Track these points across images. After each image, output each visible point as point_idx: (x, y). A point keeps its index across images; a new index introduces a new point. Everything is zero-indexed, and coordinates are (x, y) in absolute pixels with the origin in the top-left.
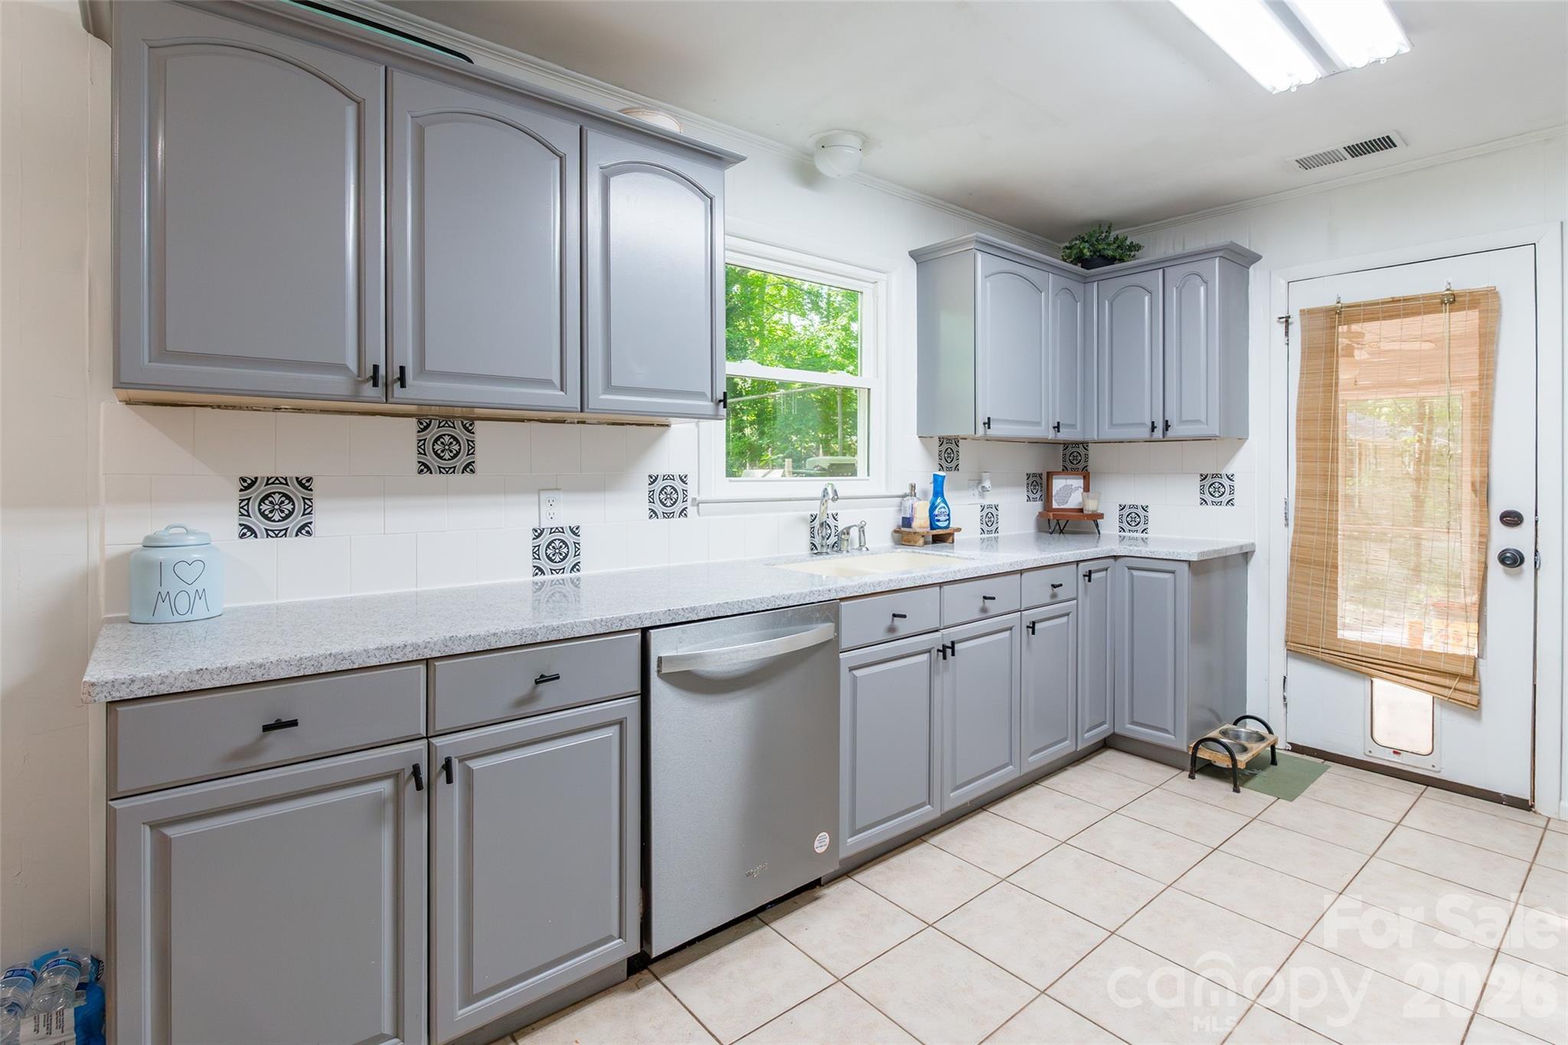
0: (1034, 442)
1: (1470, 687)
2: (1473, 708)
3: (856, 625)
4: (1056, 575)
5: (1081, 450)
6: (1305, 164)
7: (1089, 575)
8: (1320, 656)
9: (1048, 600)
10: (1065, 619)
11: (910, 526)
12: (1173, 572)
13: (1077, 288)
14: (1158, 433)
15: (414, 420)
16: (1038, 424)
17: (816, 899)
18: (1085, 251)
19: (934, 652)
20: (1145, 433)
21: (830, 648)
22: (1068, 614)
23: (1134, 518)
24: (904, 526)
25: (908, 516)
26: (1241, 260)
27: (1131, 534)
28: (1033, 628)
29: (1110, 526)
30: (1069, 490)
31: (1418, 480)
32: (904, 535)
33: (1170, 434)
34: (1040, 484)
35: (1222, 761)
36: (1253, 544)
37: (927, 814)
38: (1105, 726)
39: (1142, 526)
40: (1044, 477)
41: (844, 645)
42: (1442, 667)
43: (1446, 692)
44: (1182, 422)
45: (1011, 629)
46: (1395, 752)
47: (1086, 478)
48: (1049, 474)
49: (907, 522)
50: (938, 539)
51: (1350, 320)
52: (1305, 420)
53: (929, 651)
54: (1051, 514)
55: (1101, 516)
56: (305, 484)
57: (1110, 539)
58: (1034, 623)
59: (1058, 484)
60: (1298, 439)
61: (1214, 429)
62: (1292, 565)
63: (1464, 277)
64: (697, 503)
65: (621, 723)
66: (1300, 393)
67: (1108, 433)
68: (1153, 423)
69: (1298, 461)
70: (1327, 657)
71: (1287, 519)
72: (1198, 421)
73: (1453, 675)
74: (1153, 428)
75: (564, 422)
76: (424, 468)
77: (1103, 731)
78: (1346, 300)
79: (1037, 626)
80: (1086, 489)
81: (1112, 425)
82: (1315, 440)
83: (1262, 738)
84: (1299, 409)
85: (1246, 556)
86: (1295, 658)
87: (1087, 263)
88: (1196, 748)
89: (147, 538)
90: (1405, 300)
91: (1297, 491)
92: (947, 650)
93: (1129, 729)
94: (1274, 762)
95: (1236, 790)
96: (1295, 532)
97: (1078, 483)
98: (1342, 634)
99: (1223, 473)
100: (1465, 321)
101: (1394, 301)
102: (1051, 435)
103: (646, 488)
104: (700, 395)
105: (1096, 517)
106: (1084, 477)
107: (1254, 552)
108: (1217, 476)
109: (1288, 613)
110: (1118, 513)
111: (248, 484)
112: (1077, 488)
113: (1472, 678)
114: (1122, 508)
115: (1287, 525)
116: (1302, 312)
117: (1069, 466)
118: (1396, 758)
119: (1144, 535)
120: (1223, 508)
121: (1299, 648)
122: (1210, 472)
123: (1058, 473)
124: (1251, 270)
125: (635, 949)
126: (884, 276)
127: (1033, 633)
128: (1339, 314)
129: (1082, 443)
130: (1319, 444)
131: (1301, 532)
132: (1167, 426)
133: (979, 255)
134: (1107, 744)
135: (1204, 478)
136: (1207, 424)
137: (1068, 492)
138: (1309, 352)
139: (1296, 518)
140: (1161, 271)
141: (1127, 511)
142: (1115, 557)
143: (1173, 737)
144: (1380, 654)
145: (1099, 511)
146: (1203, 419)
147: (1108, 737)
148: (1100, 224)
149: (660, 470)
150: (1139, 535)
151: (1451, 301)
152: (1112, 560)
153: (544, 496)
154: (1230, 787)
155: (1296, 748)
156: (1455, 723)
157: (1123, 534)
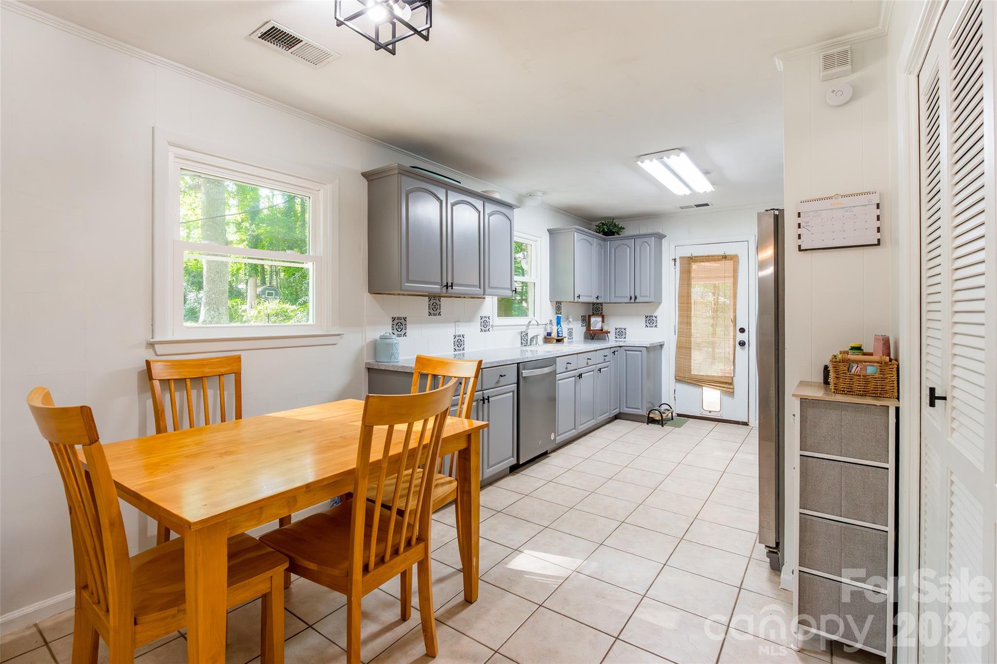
0: (589, 303)
1: (731, 387)
2: (731, 394)
3: (560, 366)
4: (606, 352)
5: (600, 306)
6: (682, 208)
7: (614, 352)
8: (686, 380)
9: (603, 361)
10: (607, 369)
11: (550, 336)
12: (641, 351)
13: (602, 243)
14: (633, 300)
15: (427, 298)
16: (591, 296)
17: (549, 457)
18: (605, 229)
19: (576, 377)
20: (628, 300)
21: (554, 373)
22: (608, 367)
23: (621, 333)
24: (547, 336)
25: (549, 332)
26: (660, 237)
27: (620, 339)
28: (600, 370)
29: (612, 336)
30: (597, 322)
31: (713, 318)
32: (548, 338)
33: (637, 301)
34: (586, 320)
35: (658, 418)
36: (664, 342)
37: (574, 433)
38: (617, 410)
39: (624, 336)
40: (587, 317)
41: (557, 372)
42: (723, 380)
43: (724, 389)
44: (641, 296)
45: (593, 371)
46: (710, 412)
47: (603, 317)
48: (589, 316)
49: (549, 334)
50: (558, 341)
51: (696, 261)
52: (681, 296)
53: (575, 376)
54: (591, 332)
55: (609, 332)
56: (405, 319)
57: (612, 341)
58: (600, 369)
59: (593, 319)
60: (679, 303)
61: (652, 299)
62: (677, 349)
63: (729, 250)
64: (492, 326)
65: (513, 392)
66: (679, 287)
67: (614, 300)
68: (631, 297)
69: (679, 311)
70: (688, 381)
71: (675, 332)
72: (647, 296)
73: (726, 383)
74: (631, 298)
75: (460, 297)
76: (430, 314)
77: (616, 411)
78: (694, 255)
79: (601, 370)
80: (603, 322)
81: (615, 297)
82: (684, 303)
83: (669, 410)
84: (679, 293)
85: (661, 346)
86: (678, 382)
87: (605, 234)
88: (649, 414)
89: (381, 336)
90: (712, 256)
91: (679, 322)
92: (580, 376)
93: (626, 410)
94: (672, 419)
95: (663, 426)
96: (678, 337)
97: (600, 319)
98: (692, 373)
99: (653, 315)
100: (729, 264)
101: (709, 256)
102: (595, 301)
103: (480, 321)
104: (507, 289)
105: (607, 332)
106: (602, 317)
107: (664, 344)
108: (651, 316)
109: (676, 366)
110: (614, 331)
111: (394, 319)
112: (599, 322)
113: (731, 384)
114: (616, 329)
115: (675, 334)
116: (680, 258)
117: (595, 312)
118: (710, 414)
119: (625, 339)
120: (654, 328)
121: (679, 379)
122: (649, 315)
123: (591, 315)
124: (663, 240)
125: (515, 462)
126: (539, 239)
127: (600, 372)
128: (692, 259)
129: (600, 303)
130: (685, 305)
131: (680, 337)
132: (636, 298)
133: (576, 233)
134: (617, 417)
135: (647, 317)
136: (650, 297)
137: (596, 323)
138: (682, 272)
139: (678, 332)
140: (633, 240)
141: (618, 330)
142: (620, 347)
143: (641, 411)
144: (705, 378)
145: (609, 331)
146: (648, 295)
147: (617, 414)
148: (610, 218)
149: (483, 315)
150: (623, 339)
151: (725, 257)
152: (619, 348)
153: (457, 323)
154: (661, 426)
155: (679, 415)
156: (727, 399)
157: (616, 339)
